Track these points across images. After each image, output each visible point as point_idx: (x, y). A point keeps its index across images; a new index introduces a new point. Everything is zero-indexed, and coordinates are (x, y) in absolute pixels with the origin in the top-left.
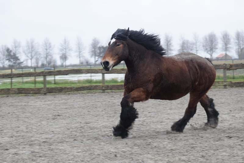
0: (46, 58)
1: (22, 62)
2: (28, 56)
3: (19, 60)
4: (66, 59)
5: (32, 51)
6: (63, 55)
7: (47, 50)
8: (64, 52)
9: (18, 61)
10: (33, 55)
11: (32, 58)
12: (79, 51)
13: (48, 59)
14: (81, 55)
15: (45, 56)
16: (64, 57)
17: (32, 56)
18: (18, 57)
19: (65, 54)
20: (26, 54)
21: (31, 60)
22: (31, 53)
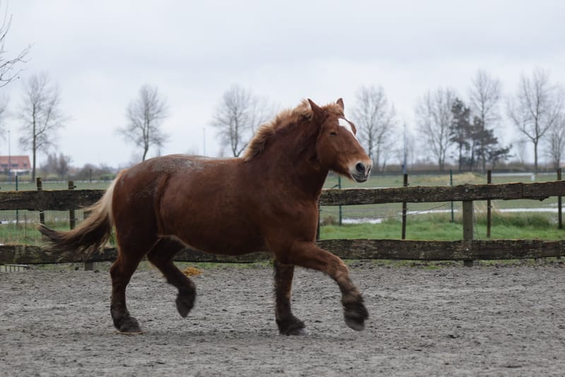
1: (505, 151)
2: (524, 131)
3: (494, 141)
5: (538, 113)
9: (490, 145)
10: (542, 127)
11: (538, 137)
17: (537, 129)
18: (492, 131)
20: (517, 123)
21: (536, 144)
22: (536, 119)
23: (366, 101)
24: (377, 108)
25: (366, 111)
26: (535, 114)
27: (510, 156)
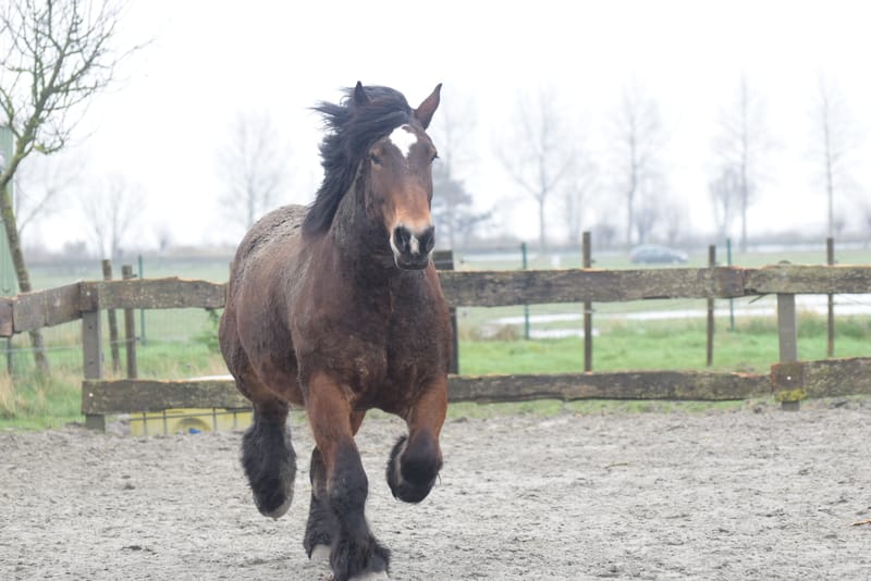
0: (631, 195)
1: (485, 217)
2: (520, 181)
3: (467, 200)
4: (750, 199)
5: (545, 148)
6: (728, 172)
7: (632, 141)
8: (737, 158)
9: (461, 207)
10: (552, 173)
11: (545, 191)
12: (827, 154)
13: (638, 199)
14: (835, 178)
15: (624, 179)
16: (735, 190)
17: (543, 179)
18: (462, 182)
19: (743, 167)
20: (509, 167)
21: (541, 202)
22: (542, 160)
23: (242, 132)
24: (262, 144)
25: (243, 150)
26: (540, 150)
27: (494, 226)
